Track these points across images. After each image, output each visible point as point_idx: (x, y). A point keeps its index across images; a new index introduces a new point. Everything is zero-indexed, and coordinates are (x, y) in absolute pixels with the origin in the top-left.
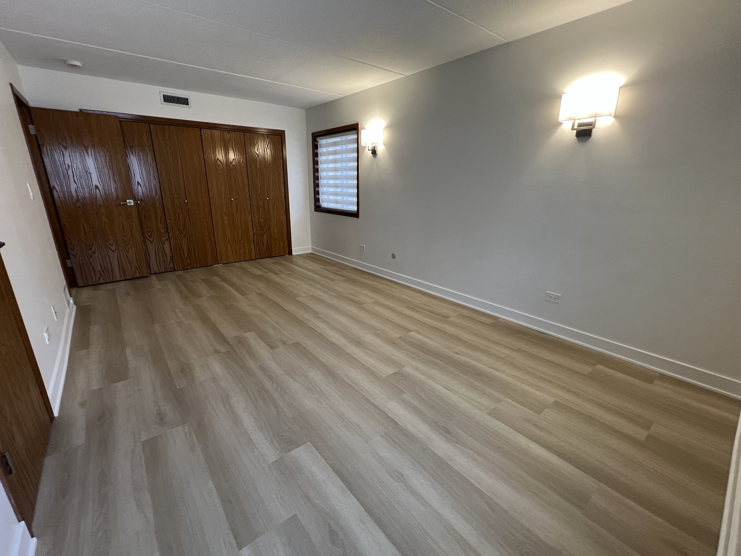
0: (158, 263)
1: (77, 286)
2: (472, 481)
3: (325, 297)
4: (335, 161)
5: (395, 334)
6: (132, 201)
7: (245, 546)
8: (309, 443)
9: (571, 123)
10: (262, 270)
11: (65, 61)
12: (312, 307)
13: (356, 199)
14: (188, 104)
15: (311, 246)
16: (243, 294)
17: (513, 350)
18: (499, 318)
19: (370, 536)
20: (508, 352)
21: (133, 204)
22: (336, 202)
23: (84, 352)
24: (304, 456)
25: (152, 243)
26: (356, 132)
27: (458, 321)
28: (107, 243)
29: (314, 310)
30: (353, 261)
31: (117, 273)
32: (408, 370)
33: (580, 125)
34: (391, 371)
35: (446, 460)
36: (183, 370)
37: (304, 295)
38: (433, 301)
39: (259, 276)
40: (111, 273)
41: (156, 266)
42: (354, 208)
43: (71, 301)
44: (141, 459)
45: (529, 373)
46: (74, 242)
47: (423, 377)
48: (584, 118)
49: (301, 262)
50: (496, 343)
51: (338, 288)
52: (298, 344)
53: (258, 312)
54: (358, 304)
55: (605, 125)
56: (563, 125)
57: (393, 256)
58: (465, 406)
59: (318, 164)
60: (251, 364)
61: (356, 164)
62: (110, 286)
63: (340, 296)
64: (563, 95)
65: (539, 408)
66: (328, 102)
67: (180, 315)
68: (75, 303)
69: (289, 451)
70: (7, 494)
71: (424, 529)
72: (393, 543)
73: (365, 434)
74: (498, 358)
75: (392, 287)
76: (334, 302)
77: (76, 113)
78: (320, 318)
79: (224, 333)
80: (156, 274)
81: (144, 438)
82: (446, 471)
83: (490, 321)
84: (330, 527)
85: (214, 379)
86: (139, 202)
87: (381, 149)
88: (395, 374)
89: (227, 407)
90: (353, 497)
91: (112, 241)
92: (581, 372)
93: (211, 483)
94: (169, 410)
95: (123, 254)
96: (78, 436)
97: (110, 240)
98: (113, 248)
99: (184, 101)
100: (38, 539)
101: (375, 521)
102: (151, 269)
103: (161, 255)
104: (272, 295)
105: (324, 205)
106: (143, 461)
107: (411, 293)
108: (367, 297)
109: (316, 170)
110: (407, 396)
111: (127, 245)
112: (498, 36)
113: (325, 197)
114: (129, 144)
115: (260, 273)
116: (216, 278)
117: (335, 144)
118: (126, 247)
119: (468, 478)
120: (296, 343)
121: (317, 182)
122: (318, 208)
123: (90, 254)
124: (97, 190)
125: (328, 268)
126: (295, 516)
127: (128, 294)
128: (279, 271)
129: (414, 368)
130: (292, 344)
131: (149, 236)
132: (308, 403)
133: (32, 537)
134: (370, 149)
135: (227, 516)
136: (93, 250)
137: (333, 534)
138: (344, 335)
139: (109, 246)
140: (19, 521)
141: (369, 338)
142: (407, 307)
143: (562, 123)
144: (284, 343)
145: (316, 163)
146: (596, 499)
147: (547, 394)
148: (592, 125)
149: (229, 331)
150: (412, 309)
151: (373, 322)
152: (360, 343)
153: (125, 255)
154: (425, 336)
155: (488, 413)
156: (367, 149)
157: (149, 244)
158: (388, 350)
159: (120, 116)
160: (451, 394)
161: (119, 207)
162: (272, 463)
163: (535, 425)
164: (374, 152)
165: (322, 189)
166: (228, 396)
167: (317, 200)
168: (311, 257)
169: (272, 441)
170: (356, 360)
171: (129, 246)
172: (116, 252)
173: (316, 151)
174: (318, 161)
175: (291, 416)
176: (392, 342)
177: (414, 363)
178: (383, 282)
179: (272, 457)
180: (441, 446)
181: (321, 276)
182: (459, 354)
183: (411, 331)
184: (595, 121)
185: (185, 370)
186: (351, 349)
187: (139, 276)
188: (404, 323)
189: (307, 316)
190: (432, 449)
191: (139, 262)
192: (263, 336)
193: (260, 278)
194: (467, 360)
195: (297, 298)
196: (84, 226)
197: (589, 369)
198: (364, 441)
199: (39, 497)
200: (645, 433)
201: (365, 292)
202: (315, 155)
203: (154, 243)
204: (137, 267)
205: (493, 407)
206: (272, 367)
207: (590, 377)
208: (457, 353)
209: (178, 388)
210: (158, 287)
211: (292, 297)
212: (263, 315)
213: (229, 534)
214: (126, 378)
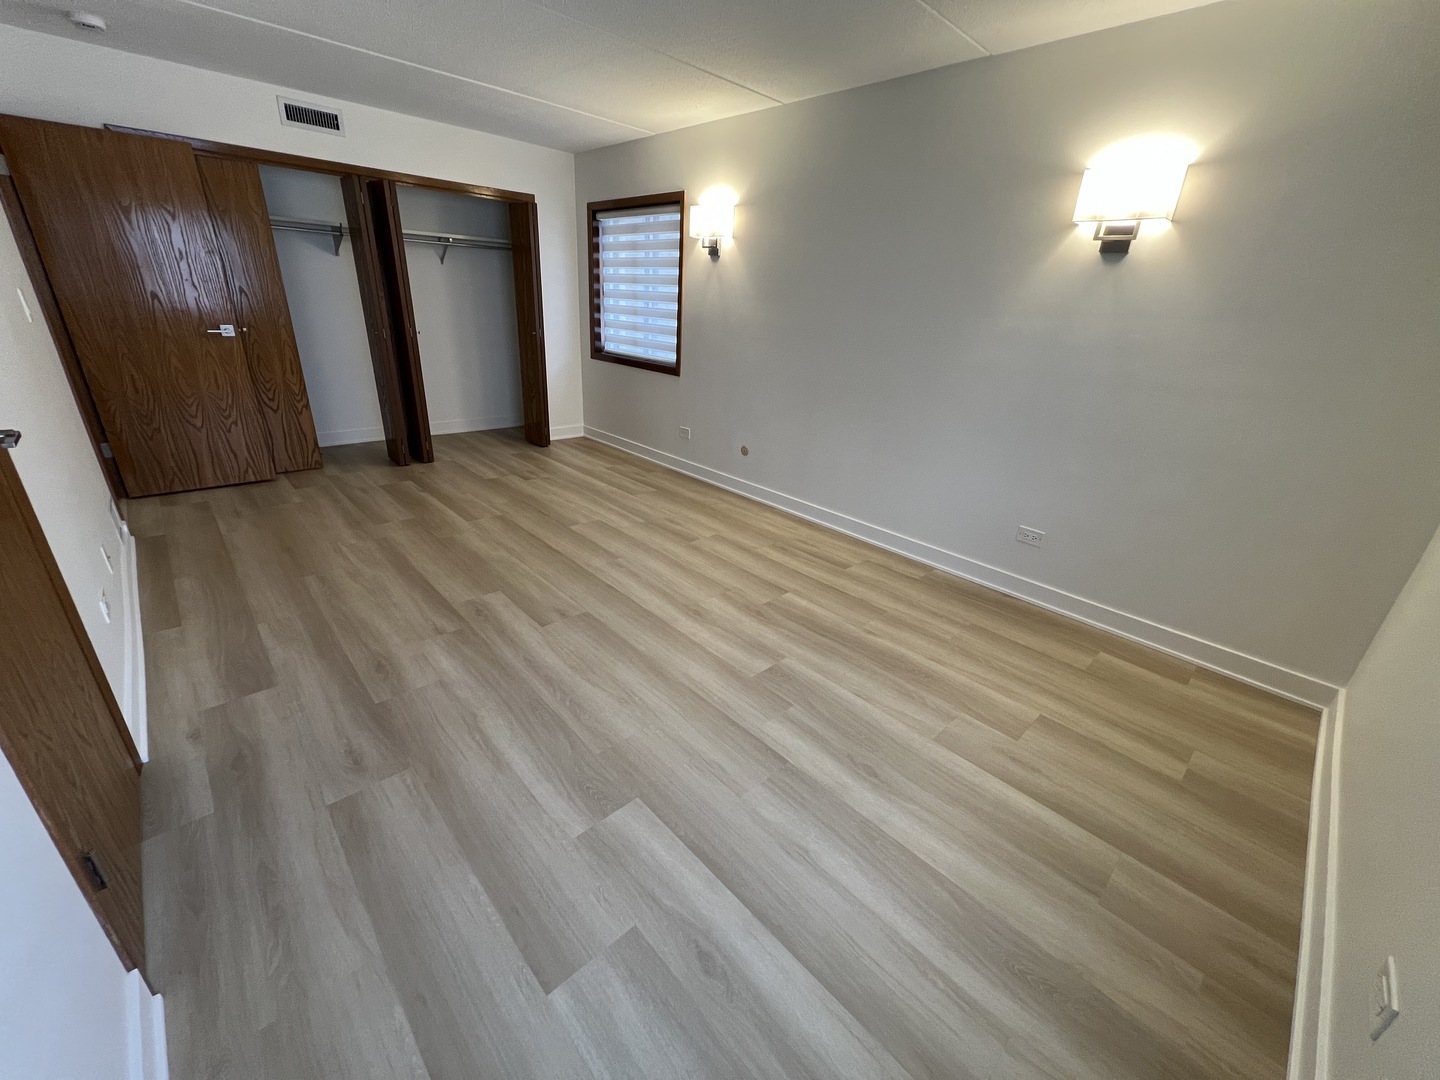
0: (290, 452)
1: (127, 496)
2: (922, 857)
3: (624, 525)
4: (634, 263)
5: (760, 597)
6: (231, 327)
7: (556, 987)
8: (637, 799)
9: (1094, 226)
10: (494, 468)
11: (67, 15)
12: (603, 545)
13: (675, 341)
14: (338, 129)
15: (583, 425)
16: (469, 517)
17: (963, 626)
18: (932, 569)
19: (768, 957)
20: (956, 631)
21: (233, 334)
22: (635, 343)
23: (173, 633)
24: (632, 822)
25: (275, 412)
26: (678, 208)
27: (865, 572)
28: (184, 412)
29: (605, 551)
30: (666, 457)
31: (208, 471)
32: (790, 662)
33: (1111, 231)
34: (761, 665)
35: (876, 822)
36: (379, 667)
37: (584, 521)
38: (817, 535)
39: (492, 480)
40: (195, 474)
41: (287, 457)
42: (671, 357)
43: (125, 529)
44: (332, 839)
45: (993, 667)
46: (113, 408)
47: (818, 677)
48: (1118, 217)
49: (568, 455)
50: (935, 614)
51: (644, 508)
52: (587, 615)
53: (503, 553)
54: (686, 539)
55: (1154, 236)
56: (1078, 229)
57: (745, 451)
58: (897, 727)
59: (598, 266)
60: (509, 655)
61: (676, 272)
62: (196, 497)
63: (651, 524)
64: (1086, 172)
65: (1014, 728)
66: (623, 144)
67: (352, 558)
68: (132, 532)
69: (605, 815)
70: (104, 927)
71: (856, 944)
72: (807, 967)
73: (734, 781)
74: (940, 641)
75: (744, 509)
76: (640, 534)
77: (97, 130)
78: (620, 566)
79: (446, 595)
80: (286, 472)
81: (330, 800)
82: (878, 842)
83: (921, 574)
84: (697, 946)
85: (442, 684)
86: (245, 329)
87: (727, 247)
88: (770, 670)
89: (478, 737)
90: (729, 892)
91: (194, 408)
92: (1076, 665)
93: (474, 881)
94: (367, 745)
95: (220, 435)
96: (200, 801)
97: (190, 406)
98: (199, 423)
99: (330, 121)
100: (164, 995)
101: (773, 933)
102: (276, 462)
103: (295, 437)
104: (525, 521)
105: (610, 347)
106: (337, 842)
107: (779, 520)
108: (701, 526)
109: (594, 279)
110: (795, 711)
111: (226, 418)
112: (974, 43)
113: (612, 331)
114: (217, 208)
115: (491, 475)
116: (409, 484)
117: (635, 229)
118: (225, 421)
119: (916, 853)
120: (583, 614)
121: (596, 301)
122: (597, 352)
123: (150, 435)
124: (156, 301)
125: (619, 467)
126: (634, 930)
127: (238, 514)
128: (528, 471)
129: (801, 660)
130: (579, 616)
131: (269, 399)
132: (625, 727)
133: (154, 994)
134: (707, 244)
135: (514, 936)
136: (155, 426)
137: (704, 957)
138: (668, 597)
139: (189, 419)
140: (129, 970)
141: (714, 604)
142: (774, 547)
143: (1077, 225)
144: (563, 615)
145: (594, 264)
146: (1119, 879)
147: (1025, 705)
148: (1131, 232)
149: (456, 590)
150: (784, 550)
151: (718, 574)
152: (698, 614)
153: (223, 437)
154: (811, 600)
155: (935, 740)
156: (700, 244)
157: (270, 414)
158: (752, 627)
159: (195, 144)
160: (869, 706)
161: (204, 339)
162: (578, 837)
163: (1013, 759)
164: (714, 252)
165: (606, 317)
166: (475, 716)
167: (596, 337)
168: (584, 445)
169: (570, 798)
170: (695, 643)
171: (231, 420)
172: (204, 430)
173: (595, 240)
174: (598, 260)
175: (598, 752)
176: (758, 614)
177: (800, 651)
178: (726, 498)
179: (578, 828)
180: (865, 800)
181: (610, 483)
182: (874, 634)
183: (787, 592)
184: (1139, 224)
185: (384, 666)
186: (687, 625)
187: (254, 480)
188: (771, 576)
189: (597, 563)
190: (851, 804)
191: (252, 452)
192: (521, 601)
193: (494, 484)
194: (888, 644)
195: (573, 528)
196: (132, 376)
197: (1089, 660)
198: (733, 794)
199: (149, 918)
200: (1182, 768)
201: (693, 515)
202: (594, 248)
203: (280, 411)
204: (251, 462)
205: (941, 729)
206: (547, 659)
207: (1091, 673)
208: (870, 633)
209: (376, 702)
210: (297, 500)
211: (562, 525)
212: (514, 559)
213: (523, 967)
214: (270, 684)
